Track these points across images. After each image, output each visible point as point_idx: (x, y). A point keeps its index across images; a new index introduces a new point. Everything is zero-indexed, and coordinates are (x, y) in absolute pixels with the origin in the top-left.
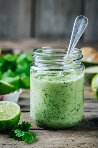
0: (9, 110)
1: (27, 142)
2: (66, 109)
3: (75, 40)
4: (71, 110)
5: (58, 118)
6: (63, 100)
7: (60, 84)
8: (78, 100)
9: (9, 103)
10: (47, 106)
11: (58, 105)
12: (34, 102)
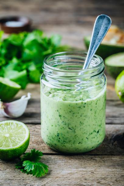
0: (16, 134)
1: (38, 177)
2: (84, 133)
3: (95, 45)
4: (90, 133)
5: (74, 143)
6: (81, 122)
7: (77, 104)
8: (99, 121)
9: (16, 124)
10: (61, 129)
11: (74, 128)
12: (45, 122)
